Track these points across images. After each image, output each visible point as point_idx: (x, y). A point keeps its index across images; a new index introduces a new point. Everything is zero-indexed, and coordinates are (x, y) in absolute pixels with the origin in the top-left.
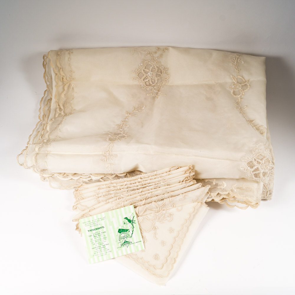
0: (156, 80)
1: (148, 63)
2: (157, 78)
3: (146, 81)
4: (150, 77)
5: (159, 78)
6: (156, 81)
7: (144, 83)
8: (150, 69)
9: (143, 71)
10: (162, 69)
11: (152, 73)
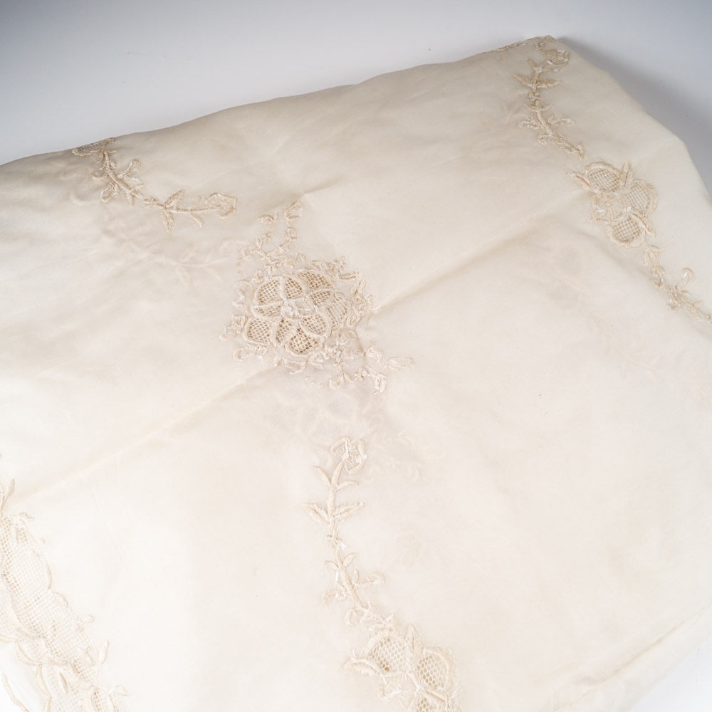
0: (321, 314)
1: (263, 282)
2: (323, 308)
3: (288, 338)
4: (294, 317)
5: (328, 303)
6: (326, 319)
7: (287, 350)
8: (282, 295)
9: (257, 315)
10: (322, 274)
11: (292, 302)
